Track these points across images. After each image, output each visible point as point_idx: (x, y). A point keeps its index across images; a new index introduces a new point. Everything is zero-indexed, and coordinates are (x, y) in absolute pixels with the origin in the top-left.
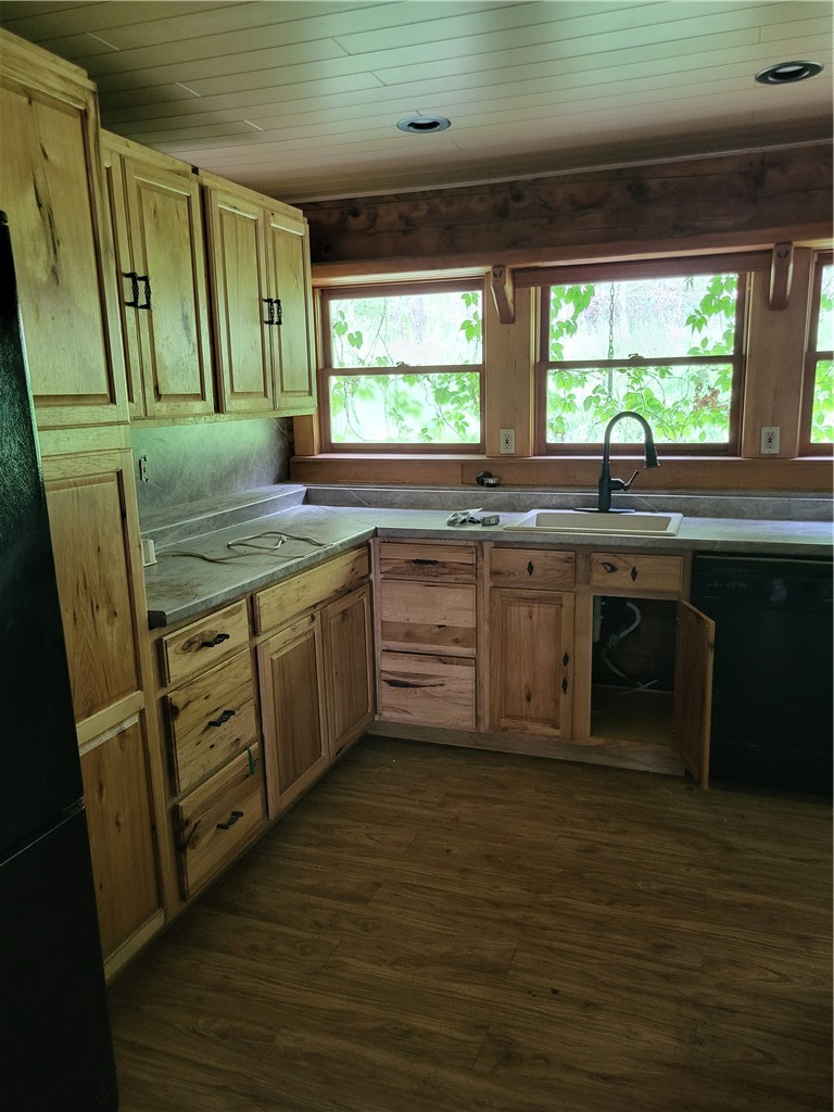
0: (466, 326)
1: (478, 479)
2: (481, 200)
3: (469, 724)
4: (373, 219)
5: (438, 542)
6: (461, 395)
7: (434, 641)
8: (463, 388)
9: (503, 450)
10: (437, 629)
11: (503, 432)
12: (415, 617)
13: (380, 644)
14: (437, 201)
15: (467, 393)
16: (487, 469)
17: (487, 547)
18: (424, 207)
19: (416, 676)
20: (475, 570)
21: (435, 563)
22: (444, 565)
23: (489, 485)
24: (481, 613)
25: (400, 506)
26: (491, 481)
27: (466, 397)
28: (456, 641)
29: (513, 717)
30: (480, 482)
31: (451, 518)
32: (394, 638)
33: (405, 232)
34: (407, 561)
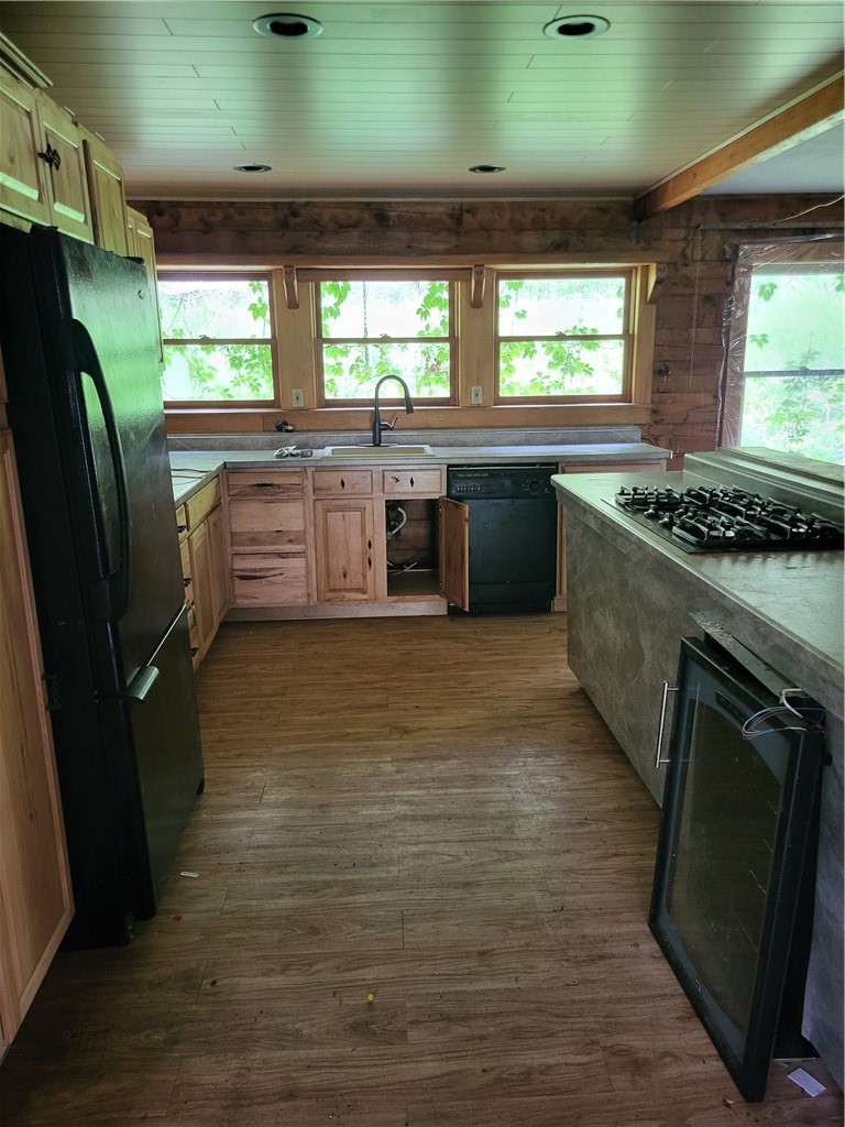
0: (253, 307)
1: (278, 427)
2: (267, 213)
3: (302, 600)
4: (177, 219)
5: (272, 470)
6: (253, 362)
7: (274, 543)
8: (255, 357)
9: (295, 405)
10: (276, 534)
11: (294, 390)
12: (258, 526)
13: (229, 550)
14: (231, 210)
15: (257, 360)
16: (283, 418)
17: (310, 471)
18: (220, 215)
19: (261, 570)
20: (300, 487)
21: (271, 485)
22: (279, 486)
23: (288, 431)
24: (308, 519)
25: (219, 450)
26: (290, 428)
27: (256, 364)
28: (290, 541)
29: (334, 590)
30: (280, 429)
31: (277, 452)
32: (242, 544)
33: (205, 233)
34: (251, 486)
